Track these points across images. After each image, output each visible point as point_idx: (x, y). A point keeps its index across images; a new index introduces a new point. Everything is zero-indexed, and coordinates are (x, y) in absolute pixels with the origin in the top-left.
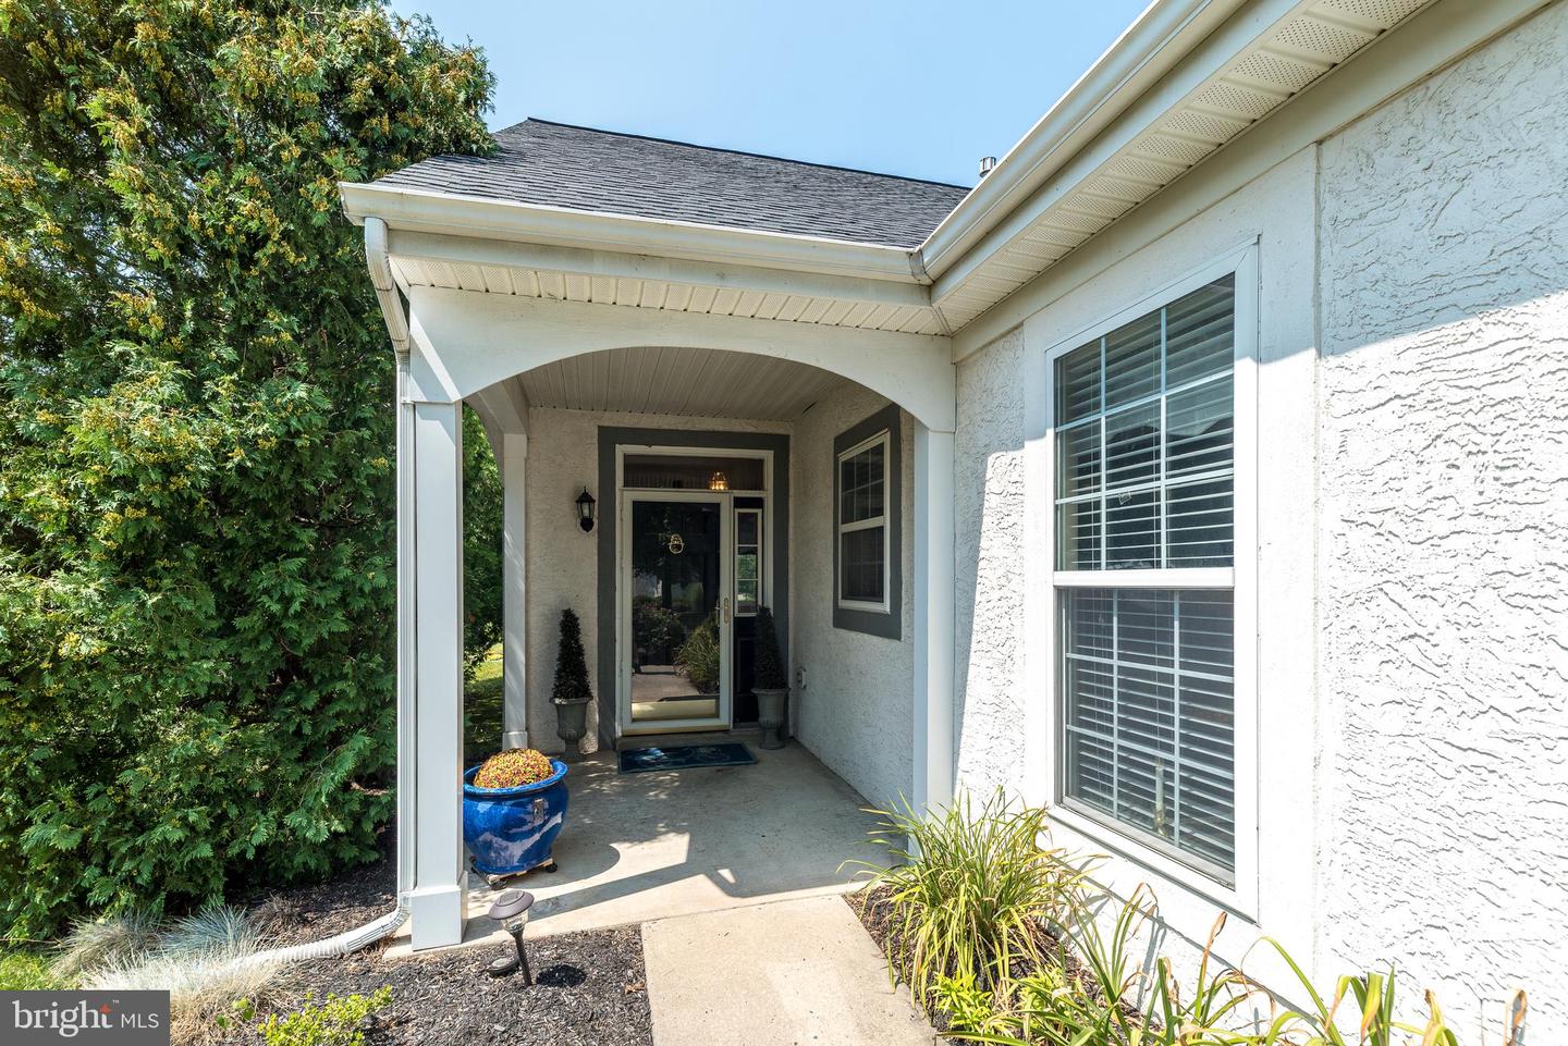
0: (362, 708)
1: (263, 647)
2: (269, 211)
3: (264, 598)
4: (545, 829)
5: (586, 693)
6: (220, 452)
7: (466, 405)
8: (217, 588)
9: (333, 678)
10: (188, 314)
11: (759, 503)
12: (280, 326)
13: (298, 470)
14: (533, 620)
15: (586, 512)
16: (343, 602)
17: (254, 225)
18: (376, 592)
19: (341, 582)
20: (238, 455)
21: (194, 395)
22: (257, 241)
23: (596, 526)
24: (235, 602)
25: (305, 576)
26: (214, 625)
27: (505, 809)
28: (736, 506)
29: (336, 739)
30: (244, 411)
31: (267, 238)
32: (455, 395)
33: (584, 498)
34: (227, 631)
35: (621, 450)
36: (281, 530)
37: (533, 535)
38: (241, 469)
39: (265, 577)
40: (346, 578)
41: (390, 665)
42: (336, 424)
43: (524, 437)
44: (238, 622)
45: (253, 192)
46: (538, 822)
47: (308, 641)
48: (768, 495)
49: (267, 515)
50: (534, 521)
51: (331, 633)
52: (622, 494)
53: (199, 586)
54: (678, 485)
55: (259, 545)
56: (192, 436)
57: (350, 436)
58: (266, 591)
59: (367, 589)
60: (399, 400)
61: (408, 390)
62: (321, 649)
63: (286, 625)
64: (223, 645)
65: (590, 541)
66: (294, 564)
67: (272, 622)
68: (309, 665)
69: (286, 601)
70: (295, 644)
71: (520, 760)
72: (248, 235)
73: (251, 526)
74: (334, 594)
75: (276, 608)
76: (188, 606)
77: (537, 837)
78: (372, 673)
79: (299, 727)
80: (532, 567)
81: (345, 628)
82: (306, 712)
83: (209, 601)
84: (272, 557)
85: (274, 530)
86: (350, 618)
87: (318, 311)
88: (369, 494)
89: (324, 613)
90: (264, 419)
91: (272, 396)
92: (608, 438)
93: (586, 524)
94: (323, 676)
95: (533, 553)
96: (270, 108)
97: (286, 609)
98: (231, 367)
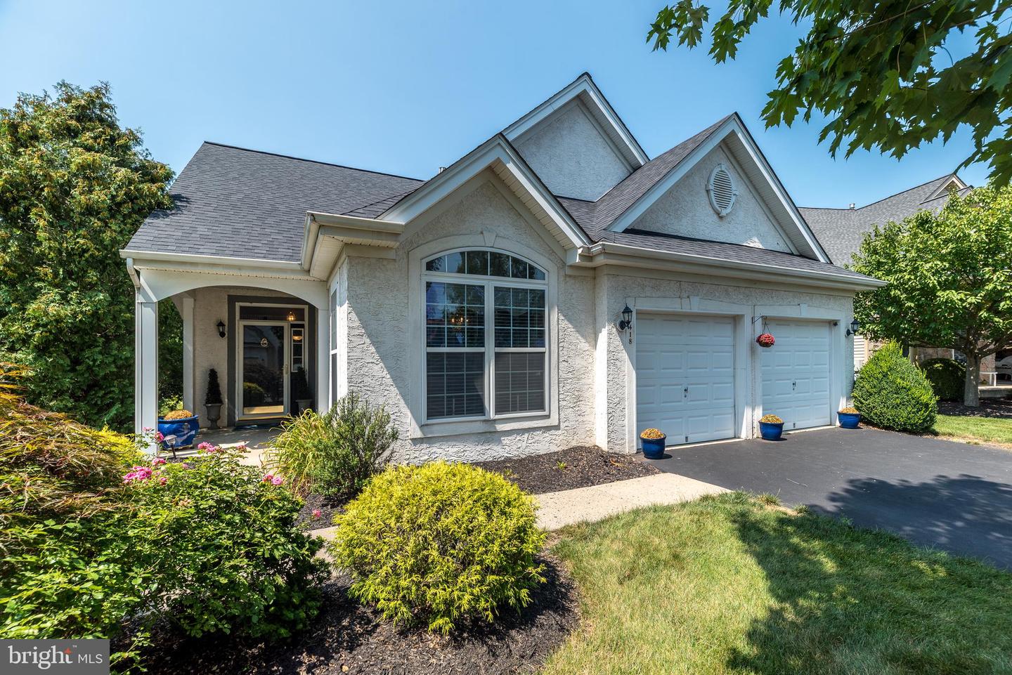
0: (121, 397)
1: (86, 375)
2: (90, 242)
3: (87, 360)
4: (189, 434)
5: (221, 402)
6: (75, 315)
7: (160, 303)
8: (69, 357)
9: (110, 387)
10: (61, 273)
11: (302, 326)
12: (93, 276)
13: (98, 319)
14: (197, 374)
15: (221, 330)
16: (114, 362)
17: (84, 247)
18: (126, 359)
19: (114, 356)
20: (80, 317)
21: (65, 299)
22: (85, 251)
23: (226, 335)
24: (76, 362)
25: (100, 353)
26: (69, 368)
27: (175, 426)
28: (291, 327)
29: (110, 406)
30: (81, 303)
31: (89, 250)
32: (155, 300)
33: (221, 324)
34: (73, 370)
35: (238, 305)
36: (92, 338)
37: (197, 339)
38: (80, 321)
39: (87, 353)
40: (116, 354)
41: (132, 384)
42: (111, 304)
43: (193, 300)
44: (78, 368)
45: (84, 237)
46: (186, 432)
47: (102, 374)
48: (306, 323)
49: (86, 334)
50: (198, 332)
51: (110, 372)
52: (239, 324)
53: (64, 356)
54: (265, 319)
55: (84, 344)
56: (67, 311)
57: (117, 308)
58: (87, 358)
59: (123, 358)
60: (136, 302)
61: (139, 299)
62: (105, 377)
63: (94, 369)
64: (72, 375)
65: (224, 342)
66: (97, 349)
67: (89, 368)
68: (101, 382)
69: (94, 361)
70: (96, 375)
71: (180, 412)
72: (82, 249)
73: (81, 336)
74: (111, 359)
75: (91, 363)
76: (61, 362)
77: (185, 437)
78: (125, 386)
79: (97, 401)
80: (197, 352)
81: (115, 370)
82: (98, 397)
83: (68, 361)
84: (89, 347)
85: (90, 338)
86: (116, 367)
87: (105, 268)
88: (123, 326)
89: (108, 365)
90: (88, 306)
91: (91, 298)
92: (232, 300)
93: (222, 335)
94: (107, 386)
95: (198, 347)
96: (90, 211)
97: (94, 364)
98: (75, 289)
